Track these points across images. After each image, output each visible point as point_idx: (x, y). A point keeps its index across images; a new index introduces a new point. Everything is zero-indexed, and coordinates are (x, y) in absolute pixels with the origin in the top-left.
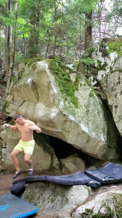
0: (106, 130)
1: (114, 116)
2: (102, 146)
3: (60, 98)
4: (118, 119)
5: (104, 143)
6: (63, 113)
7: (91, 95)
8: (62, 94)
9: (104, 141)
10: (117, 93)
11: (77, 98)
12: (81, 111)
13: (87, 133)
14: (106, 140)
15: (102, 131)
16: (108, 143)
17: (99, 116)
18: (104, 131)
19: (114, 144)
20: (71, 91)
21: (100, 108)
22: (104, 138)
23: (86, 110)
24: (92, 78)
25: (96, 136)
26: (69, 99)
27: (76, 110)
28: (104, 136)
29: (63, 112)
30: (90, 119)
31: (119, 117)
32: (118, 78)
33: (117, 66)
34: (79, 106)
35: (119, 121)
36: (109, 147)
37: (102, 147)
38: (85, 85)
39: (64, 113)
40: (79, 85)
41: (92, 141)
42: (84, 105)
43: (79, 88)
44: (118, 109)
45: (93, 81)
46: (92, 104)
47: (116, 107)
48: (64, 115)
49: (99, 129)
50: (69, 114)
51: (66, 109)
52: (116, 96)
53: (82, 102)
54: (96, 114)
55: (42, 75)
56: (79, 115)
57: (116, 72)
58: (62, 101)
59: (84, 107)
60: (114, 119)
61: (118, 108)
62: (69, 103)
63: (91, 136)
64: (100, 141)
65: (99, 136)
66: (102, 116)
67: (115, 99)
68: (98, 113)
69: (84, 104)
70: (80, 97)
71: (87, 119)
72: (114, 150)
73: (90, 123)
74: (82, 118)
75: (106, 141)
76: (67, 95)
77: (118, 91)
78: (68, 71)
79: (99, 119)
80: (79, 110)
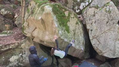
0: (84, 43)
2: (82, 52)
3: (59, 29)
6: (61, 38)
7: (77, 23)
8: (60, 26)
9: (83, 50)
10: (92, 22)
11: (69, 26)
13: (74, 47)
15: (82, 44)
17: (81, 35)
20: (65, 23)
21: (81, 30)
22: (83, 48)
24: (77, 7)
25: (79, 47)
26: (64, 28)
27: (68, 34)
30: (76, 38)
31: (93, 37)
32: (94, 12)
33: (94, 3)
34: (70, 31)
35: (92, 39)
38: (73, 18)
40: (70, 18)
42: (73, 30)
43: (70, 20)
45: (78, 10)
46: (77, 29)
47: (91, 30)
50: (64, 38)
51: (63, 35)
52: (92, 24)
53: (71, 28)
54: (79, 35)
55: (48, 16)
56: (70, 37)
57: (93, 8)
58: (60, 31)
59: (73, 32)
60: (90, 38)
61: (93, 31)
62: (64, 31)
63: (76, 48)
64: (81, 50)
66: (82, 35)
67: (91, 25)
70: (70, 25)
71: (74, 38)
72: (88, 53)
73: (75, 41)
76: (63, 26)
78: (64, 10)
79: (81, 37)
80: (70, 34)
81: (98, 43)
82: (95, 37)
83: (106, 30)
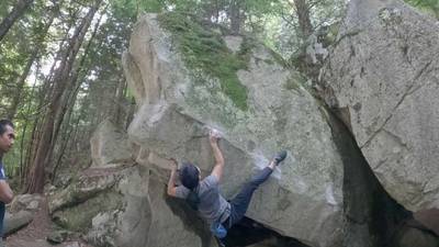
0: (341, 174)
1: (355, 133)
2: (329, 218)
3: (179, 74)
4: (365, 136)
5: (336, 210)
6: (182, 112)
7: (290, 86)
8: (190, 67)
9: (334, 203)
11: (244, 87)
12: (260, 119)
13: (277, 180)
14: (342, 200)
15: (327, 176)
16: (348, 209)
17: (319, 139)
18: (333, 176)
19: (366, 211)
20: (223, 68)
21: (319, 119)
22: (334, 195)
23: (275, 118)
25: (309, 189)
26: (214, 82)
27: (240, 114)
28: (334, 190)
29: (181, 109)
31: (369, 131)
32: (349, 49)
34: (251, 106)
35: (369, 142)
36: (352, 220)
37: (330, 222)
38: (268, 62)
39: (186, 111)
40: (253, 61)
41: (296, 205)
42: (272, 108)
44: (362, 111)
46: (295, 106)
47: (357, 108)
48: (189, 119)
49: (321, 173)
50: (206, 118)
51: (197, 102)
52: (352, 83)
53: (263, 97)
54: (308, 134)
56: (251, 127)
58: (183, 82)
59: (269, 112)
60: (358, 140)
61: (363, 108)
63: (290, 188)
64: (324, 204)
65: (320, 190)
68: (314, 129)
69: (270, 104)
70: (255, 86)
71: (279, 143)
72: (365, 226)
74: (262, 138)
75: (339, 205)
77: (355, 71)
80: (251, 116)
81: (397, 150)
82: (377, 127)
83: (411, 78)
